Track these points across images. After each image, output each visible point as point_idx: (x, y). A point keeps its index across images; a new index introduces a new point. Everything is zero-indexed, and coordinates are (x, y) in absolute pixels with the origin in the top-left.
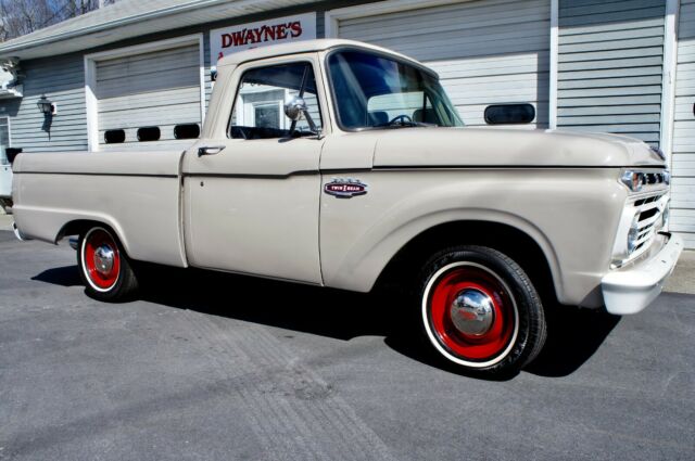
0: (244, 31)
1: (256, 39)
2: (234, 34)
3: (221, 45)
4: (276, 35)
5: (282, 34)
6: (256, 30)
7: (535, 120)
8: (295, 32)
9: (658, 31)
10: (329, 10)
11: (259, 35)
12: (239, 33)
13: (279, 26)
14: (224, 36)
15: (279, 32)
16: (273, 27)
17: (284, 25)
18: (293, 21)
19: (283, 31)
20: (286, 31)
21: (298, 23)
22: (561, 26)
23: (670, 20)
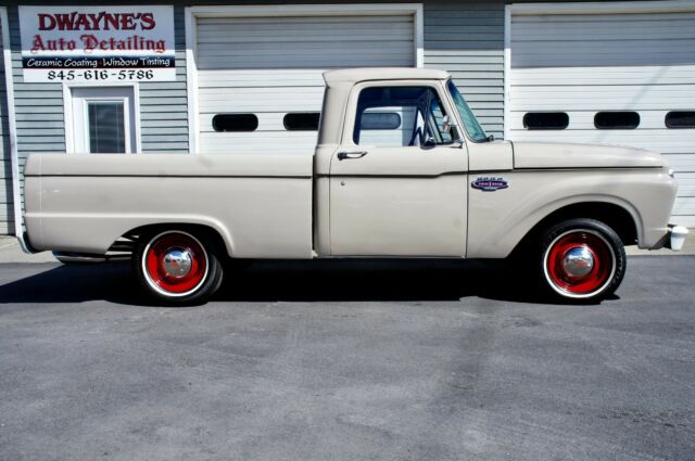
0: (74, 14)
1: (92, 26)
2: (58, 16)
3: (38, 26)
4: (121, 25)
5: (129, 25)
6: (92, 16)
7: (401, 127)
8: (147, 25)
9: (499, 60)
10: (190, 6)
11: (96, 22)
12: (66, 16)
13: (125, 16)
14: (42, 17)
15: (125, 21)
16: (117, 16)
17: (132, 15)
18: (143, 13)
19: (130, 21)
20: (134, 21)
21: (151, 15)
22: (426, 48)
23: (508, 52)
